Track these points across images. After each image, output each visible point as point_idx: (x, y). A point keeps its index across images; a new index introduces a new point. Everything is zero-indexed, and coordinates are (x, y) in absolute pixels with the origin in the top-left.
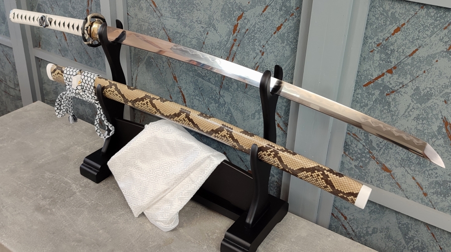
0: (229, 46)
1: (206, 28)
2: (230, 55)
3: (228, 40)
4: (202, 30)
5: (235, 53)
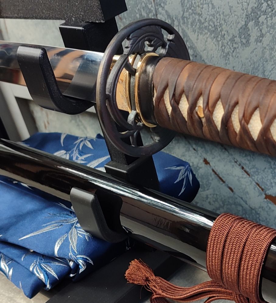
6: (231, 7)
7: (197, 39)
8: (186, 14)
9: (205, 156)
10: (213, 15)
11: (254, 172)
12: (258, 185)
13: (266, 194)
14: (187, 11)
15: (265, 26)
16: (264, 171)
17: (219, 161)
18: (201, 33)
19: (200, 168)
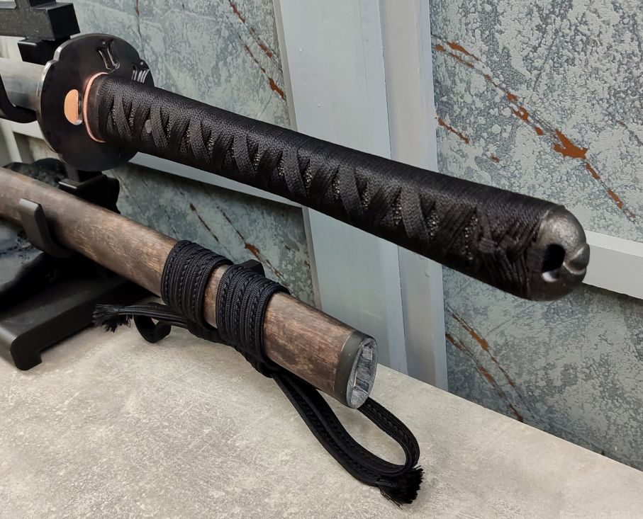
6: (204, 47)
7: (178, 77)
8: (168, 52)
9: (191, 201)
10: (190, 54)
11: (234, 219)
12: (238, 232)
13: (245, 243)
14: (169, 49)
15: (232, 67)
16: (242, 217)
17: (204, 206)
18: (181, 71)
19: (188, 214)
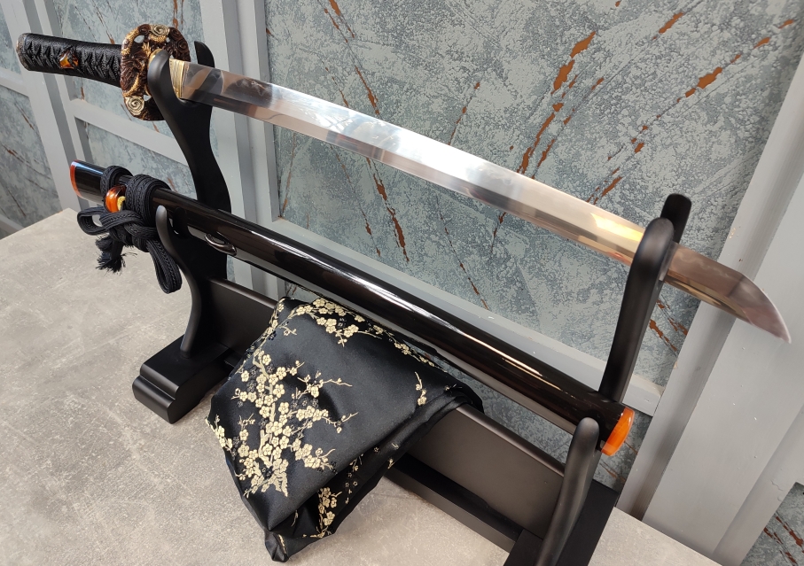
0: (539, 120)
1: (475, 71)
2: (536, 144)
3: (536, 106)
4: (461, 75)
5: (553, 141)
